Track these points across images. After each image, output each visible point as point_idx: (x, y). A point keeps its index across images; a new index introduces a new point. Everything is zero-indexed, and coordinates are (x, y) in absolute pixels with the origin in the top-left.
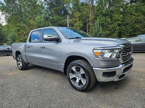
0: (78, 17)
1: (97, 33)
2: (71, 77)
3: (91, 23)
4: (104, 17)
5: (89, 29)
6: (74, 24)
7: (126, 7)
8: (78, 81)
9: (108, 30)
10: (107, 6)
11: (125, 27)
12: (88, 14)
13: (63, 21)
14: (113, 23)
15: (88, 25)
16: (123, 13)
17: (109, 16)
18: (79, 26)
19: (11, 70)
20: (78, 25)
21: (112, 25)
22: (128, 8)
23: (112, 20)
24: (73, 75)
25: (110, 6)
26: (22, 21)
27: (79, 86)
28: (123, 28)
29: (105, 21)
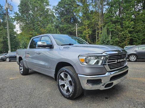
0: (87, 25)
1: (104, 41)
2: (60, 84)
3: (100, 30)
4: (113, 25)
5: (98, 36)
6: (83, 31)
7: (138, 14)
8: (66, 88)
9: (118, 37)
10: (117, 13)
11: (137, 34)
12: (97, 21)
13: (72, 29)
14: (123, 30)
15: (98, 33)
16: (134, 19)
17: (119, 24)
18: (88, 34)
19: (13, 75)
20: (87, 32)
21: (122, 32)
22: (140, 15)
23: (122, 28)
24: (62, 81)
25: (120, 13)
26: (34, 29)
27: (67, 94)
28: (135, 35)
29: (115, 29)
